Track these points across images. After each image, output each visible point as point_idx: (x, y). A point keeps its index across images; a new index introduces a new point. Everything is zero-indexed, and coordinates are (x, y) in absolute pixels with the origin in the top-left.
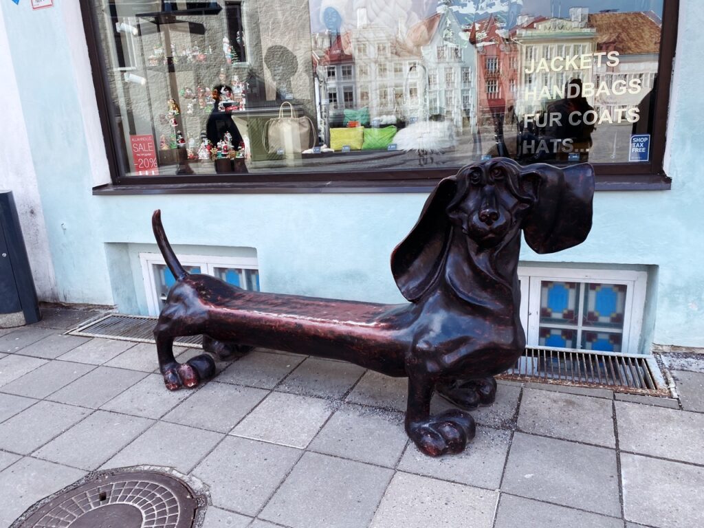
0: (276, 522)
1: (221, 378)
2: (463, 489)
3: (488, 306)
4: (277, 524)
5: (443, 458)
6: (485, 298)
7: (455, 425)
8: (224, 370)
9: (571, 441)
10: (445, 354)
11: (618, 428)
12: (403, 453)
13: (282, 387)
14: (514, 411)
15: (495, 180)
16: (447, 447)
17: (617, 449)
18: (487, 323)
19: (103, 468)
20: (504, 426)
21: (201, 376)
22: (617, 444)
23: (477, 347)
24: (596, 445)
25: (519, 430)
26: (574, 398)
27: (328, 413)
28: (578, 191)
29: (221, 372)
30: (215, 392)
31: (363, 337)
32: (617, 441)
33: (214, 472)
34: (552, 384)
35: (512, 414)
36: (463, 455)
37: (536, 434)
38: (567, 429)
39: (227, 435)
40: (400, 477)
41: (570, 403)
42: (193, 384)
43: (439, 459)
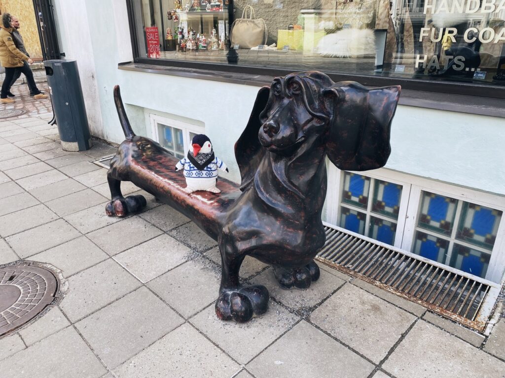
0: (81, 332)
1: (147, 216)
2: (219, 354)
3: (280, 209)
4: (80, 334)
5: (226, 323)
6: (280, 201)
7: (244, 299)
8: (152, 209)
9: (344, 344)
10: (239, 241)
11: (399, 346)
12: (204, 309)
13: (174, 233)
14: (320, 301)
15: (293, 94)
16: (232, 315)
17: (378, 367)
18: (278, 223)
19: (28, 259)
20: (298, 313)
21: (129, 210)
22: (382, 362)
23: (265, 242)
24: (362, 356)
25: (308, 320)
26: (383, 305)
27: (184, 260)
29: (149, 210)
30: (134, 224)
31: (200, 211)
32: (386, 358)
33: (80, 282)
34: (377, 286)
35: (316, 303)
36: (244, 325)
37: (319, 328)
38: (351, 332)
39: (111, 258)
40: (186, 328)
41: (376, 308)
42: (120, 215)
43: (224, 323)
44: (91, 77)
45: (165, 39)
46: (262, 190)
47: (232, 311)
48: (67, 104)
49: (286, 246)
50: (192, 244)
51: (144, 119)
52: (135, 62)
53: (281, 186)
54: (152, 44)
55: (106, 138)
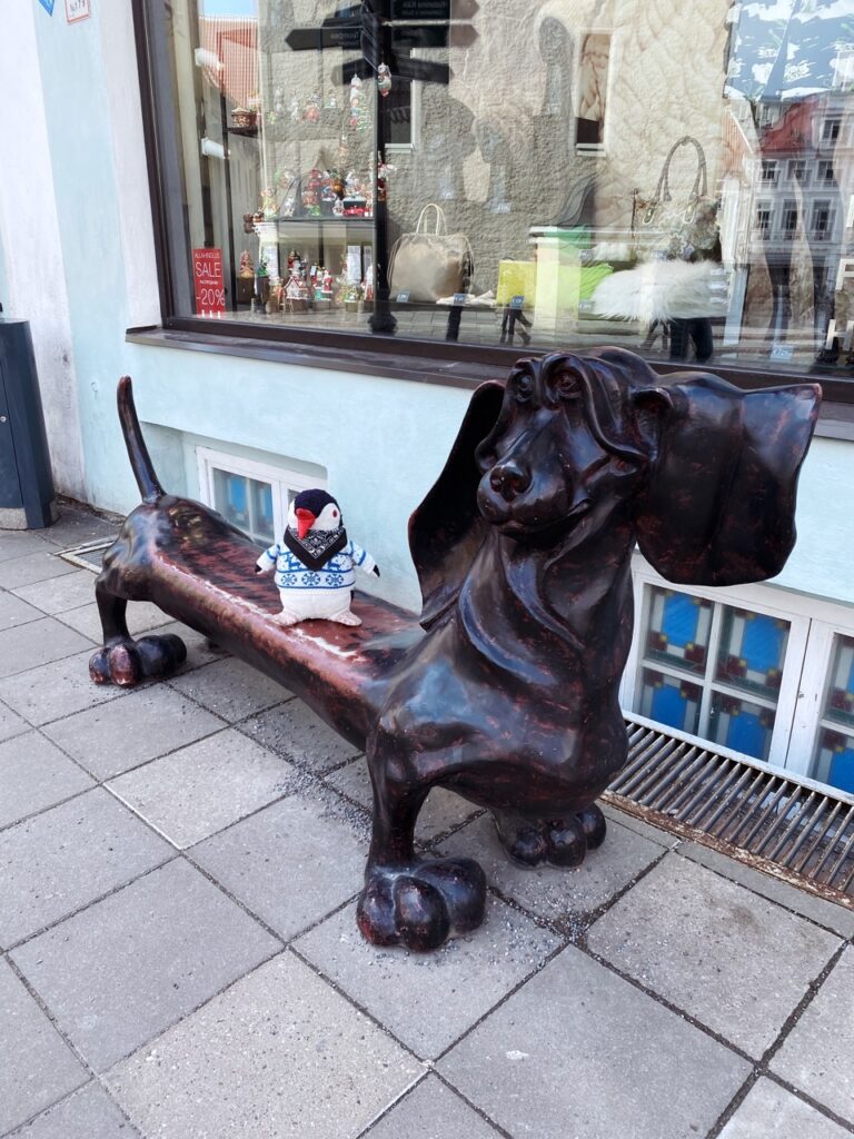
0: (24, 973)
1: (187, 684)
2: (368, 1033)
3: (523, 674)
4: (23, 979)
5: (385, 951)
6: (522, 656)
7: (429, 893)
8: (199, 668)
9: (673, 1008)
10: (420, 752)
11: (806, 1014)
12: (329, 916)
13: (253, 726)
14: (608, 897)
16: (398, 934)
17: (761, 1067)
18: (517, 708)
20: (558, 927)
21: (146, 670)
22: (769, 1054)
23: (484, 755)
24: (719, 1038)
25: (582, 944)
26: (759, 909)
27: (278, 794)
28: (768, 452)
29: (192, 670)
30: (157, 704)
31: (322, 674)
32: (778, 1044)
33: (24, 846)
34: (741, 861)
35: (598, 903)
36: (428, 959)
37: (609, 965)
38: (688, 975)
39: (101, 785)
40: (284, 963)
41: (743, 917)
42: (124, 682)
43: (379, 953)
44: (62, 360)
45: (237, 276)
46: (480, 628)
47: (400, 923)
48: (4, 419)
49: (536, 765)
50: (297, 754)
51: (182, 460)
52: (166, 327)
53: (526, 620)
54: (207, 287)
55: (90, 501)
